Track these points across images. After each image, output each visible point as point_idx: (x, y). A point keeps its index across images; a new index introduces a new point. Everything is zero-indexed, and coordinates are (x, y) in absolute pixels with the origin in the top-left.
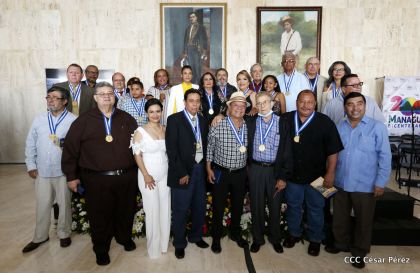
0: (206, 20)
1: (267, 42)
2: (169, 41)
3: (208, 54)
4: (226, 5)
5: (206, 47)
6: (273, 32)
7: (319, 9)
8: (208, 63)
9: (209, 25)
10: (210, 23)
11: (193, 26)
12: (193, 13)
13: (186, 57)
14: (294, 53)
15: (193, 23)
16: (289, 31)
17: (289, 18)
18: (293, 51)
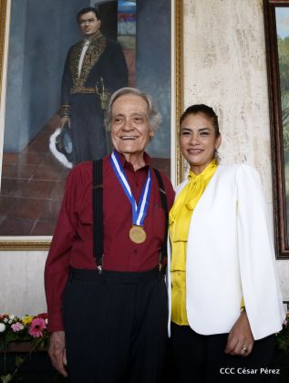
0: (126, 28)
9: (134, 41)
10: (137, 36)
11: (88, 43)
12: (89, 9)
13: (67, 124)
15: (88, 36)
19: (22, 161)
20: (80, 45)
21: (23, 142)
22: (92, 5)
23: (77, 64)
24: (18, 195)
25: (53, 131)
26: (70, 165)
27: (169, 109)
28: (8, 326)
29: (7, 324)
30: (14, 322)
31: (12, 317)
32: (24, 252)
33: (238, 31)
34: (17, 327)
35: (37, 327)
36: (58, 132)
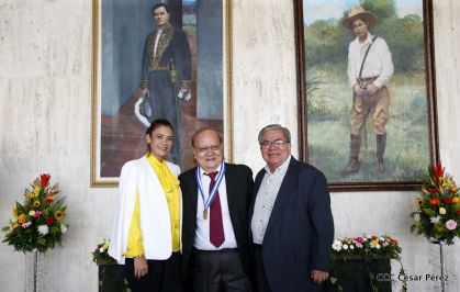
0: (189, 19)
1: (318, 62)
2: (110, 61)
3: (193, 88)
5: (189, 74)
6: (328, 41)
8: (195, 107)
9: (194, 29)
10: (197, 25)
11: (160, 31)
12: (161, 5)
13: (147, 95)
14: (377, 83)
15: (160, 26)
16: (363, 39)
17: (363, 11)
18: (375, 78)
19: (115, 123)
20: (154, 34)
21: (115, 109)
23: (153, 48)
24: (113, 148)
25: (137, 100)
27: (222, 82)
33: (274, 20)
36: (140, 101)
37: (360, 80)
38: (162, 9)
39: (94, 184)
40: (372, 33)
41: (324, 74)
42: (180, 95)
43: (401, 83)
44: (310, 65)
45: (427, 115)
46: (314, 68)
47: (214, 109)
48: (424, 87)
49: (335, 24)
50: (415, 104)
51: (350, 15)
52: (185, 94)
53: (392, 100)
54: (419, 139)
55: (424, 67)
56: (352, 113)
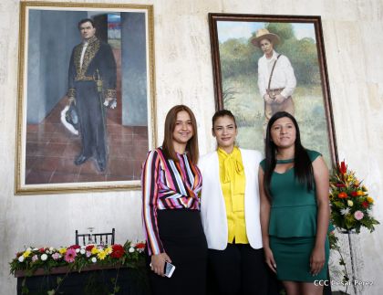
0: (114, 34)
1: (232, 75)
2: (36, 71)
3: (118, 97)
4: (151, 8)
5: (114, 83)
6: (240, 57)
7: (317, 21)
8: (120, 115)
9: (119, 43)
10: (121, 39)
11: (86, 44)
12: (87, 20)
13: (73, 103)
14: (284, 94)
15: (87, 39)
16: (269, 55)
17: (268, 32)
18: (282, 89)
19: (41, 129)
20: (81, 46)
21: (41, 116)
22: (89, 17)
23: (79, 59)
24: (39, 155)
25: (63, 108)
26: (76, 132)
27: (146, 91)
28: (49, 256)
29: (48, 254)
30: (53, 253)
31: (51, 249)
32: (45, 196)
33: (192, 37)
34: (55, 256)
35: (70, 255)
36: (67, 109)
37: (269, 91)
38: (88, 24)
39: (19, 192)
40: (276, 51)
41: (239, 85)
42: (106, 103)
43: (303, 94)
44: (226, 77)
45: (325, 121)
46: (229, 79)
47: (138, 117)
48: (322, 98)
49: (246, 43)
50: (315, 112)
51: (258, 36)
52: (111, 102)
53: (297, 108)
54: (321, 142)
55: (320, 81)
56: (264, 119)
